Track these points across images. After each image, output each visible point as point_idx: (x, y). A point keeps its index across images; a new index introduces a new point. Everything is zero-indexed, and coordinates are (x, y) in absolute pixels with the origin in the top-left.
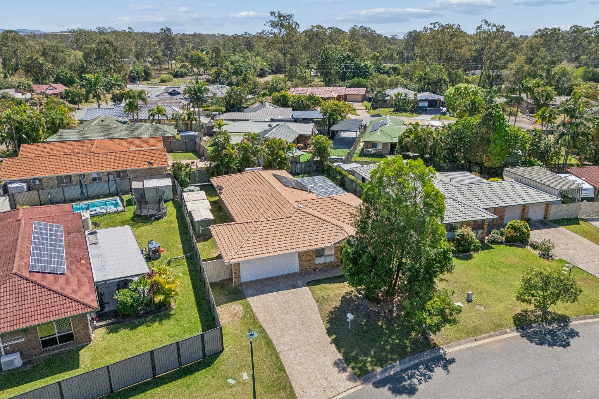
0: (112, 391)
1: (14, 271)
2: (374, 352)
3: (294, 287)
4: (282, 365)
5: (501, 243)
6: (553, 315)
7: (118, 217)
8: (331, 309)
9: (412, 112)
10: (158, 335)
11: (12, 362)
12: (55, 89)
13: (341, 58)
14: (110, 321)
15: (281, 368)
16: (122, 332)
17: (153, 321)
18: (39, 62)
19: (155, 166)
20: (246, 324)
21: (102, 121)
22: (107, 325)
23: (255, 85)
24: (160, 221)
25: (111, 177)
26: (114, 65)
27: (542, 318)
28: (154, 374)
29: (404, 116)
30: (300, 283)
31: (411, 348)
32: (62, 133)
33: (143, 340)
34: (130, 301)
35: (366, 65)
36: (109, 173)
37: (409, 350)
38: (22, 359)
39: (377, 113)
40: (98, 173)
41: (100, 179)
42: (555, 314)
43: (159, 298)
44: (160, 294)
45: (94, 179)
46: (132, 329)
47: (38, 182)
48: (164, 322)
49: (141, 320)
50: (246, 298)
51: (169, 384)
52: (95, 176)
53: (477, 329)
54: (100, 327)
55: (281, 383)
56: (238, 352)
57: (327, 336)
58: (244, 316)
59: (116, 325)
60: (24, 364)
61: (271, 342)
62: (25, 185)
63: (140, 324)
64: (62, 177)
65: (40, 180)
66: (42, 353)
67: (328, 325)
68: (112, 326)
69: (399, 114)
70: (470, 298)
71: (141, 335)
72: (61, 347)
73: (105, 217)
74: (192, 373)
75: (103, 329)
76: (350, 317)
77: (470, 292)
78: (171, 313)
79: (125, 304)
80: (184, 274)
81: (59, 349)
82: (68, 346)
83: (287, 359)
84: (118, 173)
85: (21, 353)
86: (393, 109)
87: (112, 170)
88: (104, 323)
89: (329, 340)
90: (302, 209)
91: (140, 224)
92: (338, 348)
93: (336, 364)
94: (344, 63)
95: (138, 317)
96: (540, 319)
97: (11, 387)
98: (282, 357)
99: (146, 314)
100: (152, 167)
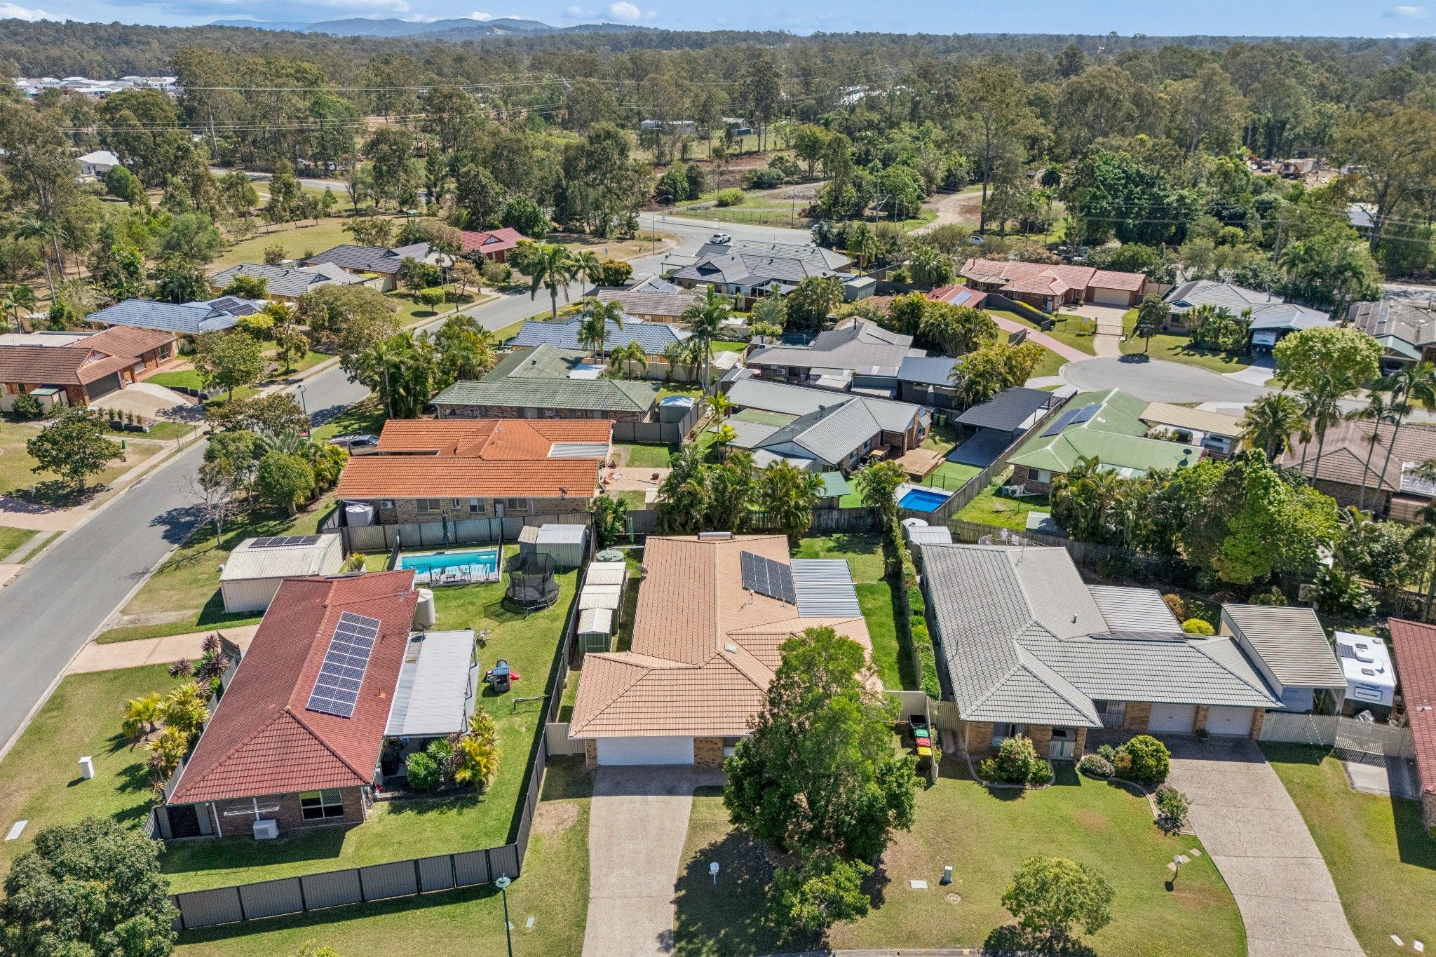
0: (363, 900)
1: (288, 707)
2: (726, 935)
3: (671, 791)
4: (584, 920)
5: (1104, 776)
6: (1069, 945)
7: (483, 594)
8: (705, 846)
9: (1231, 354)
10: (449, 830)
11: (265, 831)
12: (500, 241)
13: (1119, 179)
14: (396, 794)
15: (581, 925)
16: (409, 815)
17: (452, 805)
18: (480, 183)
19: (573, 496)
20: (569, 841)
21: (534, 363)
22: (392, 798)
23: (894, 244)
24: (541, 613)
25: (500, 507)
26: (619, 182)
27: (1043, 946)
28: (419, 890)
29: (1204, 366)
30: (686, 786)
31: (786, 940)
32: (460, 388)
33: (428, 834)
34: (423, 773)
35: (1181, 199)
36: (497, 501)
37: (779, 943)
38: (278, 827)
39: (1140, 350)
40: (478, 500)
41: (482, 508)
42: (1073, 945)
43: (463, 775)
44: (467, 768)
45: (473, 508)
46: (420, 812)
47: (390, 505)
48: (465, 811)
49: (438, 800)
50: (589, 795)
51: (432, 909)
52: (476, 503)
53: (916, 937)
54: (382, 800)
55: (570, 947)
56: (537, 884)
57: (673, 889)
58: (573, 827)
59: (402, 801)
60: (280, 836)
61: (588, 880)
62: (370, 509)
63: (431, 808)
64: (425, 500)
65: (393, 502)
66: (303, 824)
67: (685, 873)
68: (397, 802)
69: (1197, 357)
70: (947, 878)
71: (428, 825)
72: (327, 822)
73: (465, 590)
74: (465, 900)
75: (386, 803)
76: (714, 868)
77: (948, 868)
78: (481, 798)
79: (415, 775)
80: (528, 729)
81: (324, 822)
82: (335, 822)
83: (595, 912)
84: (512, 502)
85: (278, 821)
86: (1185, 341)
87: (502, 496)
88: (388, 795)
89: (673, 896)
90: (729, 656)
91: (509, 614)
92: (678, 914)
93: (661, 937)
94: (1126, 191)
95: (435, 795)
96: (1038, 947)
97: (257, 865)
98: (591, 906)
99: (446, 793)
100: (566, 496)
